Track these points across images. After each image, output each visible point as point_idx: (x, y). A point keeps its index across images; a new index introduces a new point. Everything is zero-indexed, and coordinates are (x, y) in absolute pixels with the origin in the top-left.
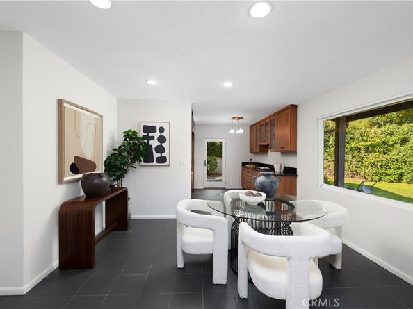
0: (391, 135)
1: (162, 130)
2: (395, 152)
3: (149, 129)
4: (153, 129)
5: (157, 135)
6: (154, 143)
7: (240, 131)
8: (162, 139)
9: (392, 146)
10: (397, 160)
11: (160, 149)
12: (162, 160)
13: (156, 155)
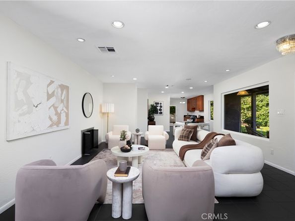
0: (262, 101)
1: (161, 104)
2: (262, 110)
3: (157, 103)
4: (158, 103)
5: (159, 105)
6: (158, 108)
7: (184, 103)
8: (161, 107)
9: (261, 107)
10: (263, 114)
11: (160, 110)
12: (161, 113)
13: (159, 112)
